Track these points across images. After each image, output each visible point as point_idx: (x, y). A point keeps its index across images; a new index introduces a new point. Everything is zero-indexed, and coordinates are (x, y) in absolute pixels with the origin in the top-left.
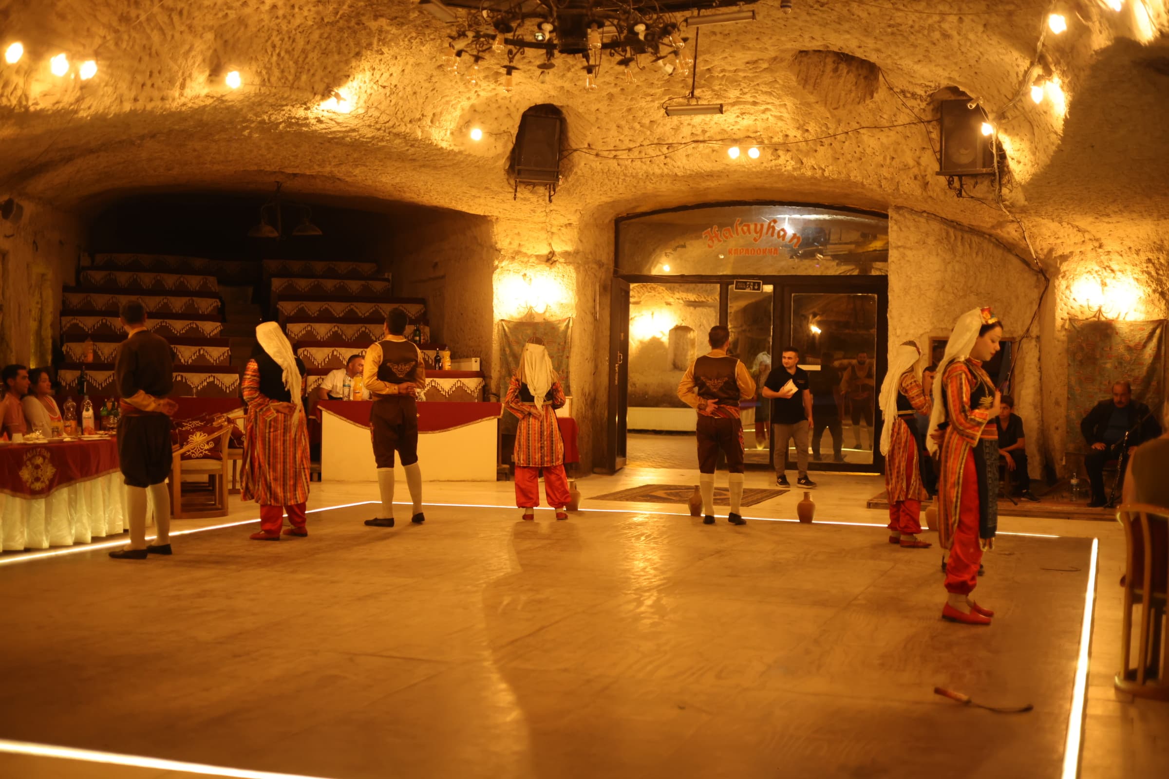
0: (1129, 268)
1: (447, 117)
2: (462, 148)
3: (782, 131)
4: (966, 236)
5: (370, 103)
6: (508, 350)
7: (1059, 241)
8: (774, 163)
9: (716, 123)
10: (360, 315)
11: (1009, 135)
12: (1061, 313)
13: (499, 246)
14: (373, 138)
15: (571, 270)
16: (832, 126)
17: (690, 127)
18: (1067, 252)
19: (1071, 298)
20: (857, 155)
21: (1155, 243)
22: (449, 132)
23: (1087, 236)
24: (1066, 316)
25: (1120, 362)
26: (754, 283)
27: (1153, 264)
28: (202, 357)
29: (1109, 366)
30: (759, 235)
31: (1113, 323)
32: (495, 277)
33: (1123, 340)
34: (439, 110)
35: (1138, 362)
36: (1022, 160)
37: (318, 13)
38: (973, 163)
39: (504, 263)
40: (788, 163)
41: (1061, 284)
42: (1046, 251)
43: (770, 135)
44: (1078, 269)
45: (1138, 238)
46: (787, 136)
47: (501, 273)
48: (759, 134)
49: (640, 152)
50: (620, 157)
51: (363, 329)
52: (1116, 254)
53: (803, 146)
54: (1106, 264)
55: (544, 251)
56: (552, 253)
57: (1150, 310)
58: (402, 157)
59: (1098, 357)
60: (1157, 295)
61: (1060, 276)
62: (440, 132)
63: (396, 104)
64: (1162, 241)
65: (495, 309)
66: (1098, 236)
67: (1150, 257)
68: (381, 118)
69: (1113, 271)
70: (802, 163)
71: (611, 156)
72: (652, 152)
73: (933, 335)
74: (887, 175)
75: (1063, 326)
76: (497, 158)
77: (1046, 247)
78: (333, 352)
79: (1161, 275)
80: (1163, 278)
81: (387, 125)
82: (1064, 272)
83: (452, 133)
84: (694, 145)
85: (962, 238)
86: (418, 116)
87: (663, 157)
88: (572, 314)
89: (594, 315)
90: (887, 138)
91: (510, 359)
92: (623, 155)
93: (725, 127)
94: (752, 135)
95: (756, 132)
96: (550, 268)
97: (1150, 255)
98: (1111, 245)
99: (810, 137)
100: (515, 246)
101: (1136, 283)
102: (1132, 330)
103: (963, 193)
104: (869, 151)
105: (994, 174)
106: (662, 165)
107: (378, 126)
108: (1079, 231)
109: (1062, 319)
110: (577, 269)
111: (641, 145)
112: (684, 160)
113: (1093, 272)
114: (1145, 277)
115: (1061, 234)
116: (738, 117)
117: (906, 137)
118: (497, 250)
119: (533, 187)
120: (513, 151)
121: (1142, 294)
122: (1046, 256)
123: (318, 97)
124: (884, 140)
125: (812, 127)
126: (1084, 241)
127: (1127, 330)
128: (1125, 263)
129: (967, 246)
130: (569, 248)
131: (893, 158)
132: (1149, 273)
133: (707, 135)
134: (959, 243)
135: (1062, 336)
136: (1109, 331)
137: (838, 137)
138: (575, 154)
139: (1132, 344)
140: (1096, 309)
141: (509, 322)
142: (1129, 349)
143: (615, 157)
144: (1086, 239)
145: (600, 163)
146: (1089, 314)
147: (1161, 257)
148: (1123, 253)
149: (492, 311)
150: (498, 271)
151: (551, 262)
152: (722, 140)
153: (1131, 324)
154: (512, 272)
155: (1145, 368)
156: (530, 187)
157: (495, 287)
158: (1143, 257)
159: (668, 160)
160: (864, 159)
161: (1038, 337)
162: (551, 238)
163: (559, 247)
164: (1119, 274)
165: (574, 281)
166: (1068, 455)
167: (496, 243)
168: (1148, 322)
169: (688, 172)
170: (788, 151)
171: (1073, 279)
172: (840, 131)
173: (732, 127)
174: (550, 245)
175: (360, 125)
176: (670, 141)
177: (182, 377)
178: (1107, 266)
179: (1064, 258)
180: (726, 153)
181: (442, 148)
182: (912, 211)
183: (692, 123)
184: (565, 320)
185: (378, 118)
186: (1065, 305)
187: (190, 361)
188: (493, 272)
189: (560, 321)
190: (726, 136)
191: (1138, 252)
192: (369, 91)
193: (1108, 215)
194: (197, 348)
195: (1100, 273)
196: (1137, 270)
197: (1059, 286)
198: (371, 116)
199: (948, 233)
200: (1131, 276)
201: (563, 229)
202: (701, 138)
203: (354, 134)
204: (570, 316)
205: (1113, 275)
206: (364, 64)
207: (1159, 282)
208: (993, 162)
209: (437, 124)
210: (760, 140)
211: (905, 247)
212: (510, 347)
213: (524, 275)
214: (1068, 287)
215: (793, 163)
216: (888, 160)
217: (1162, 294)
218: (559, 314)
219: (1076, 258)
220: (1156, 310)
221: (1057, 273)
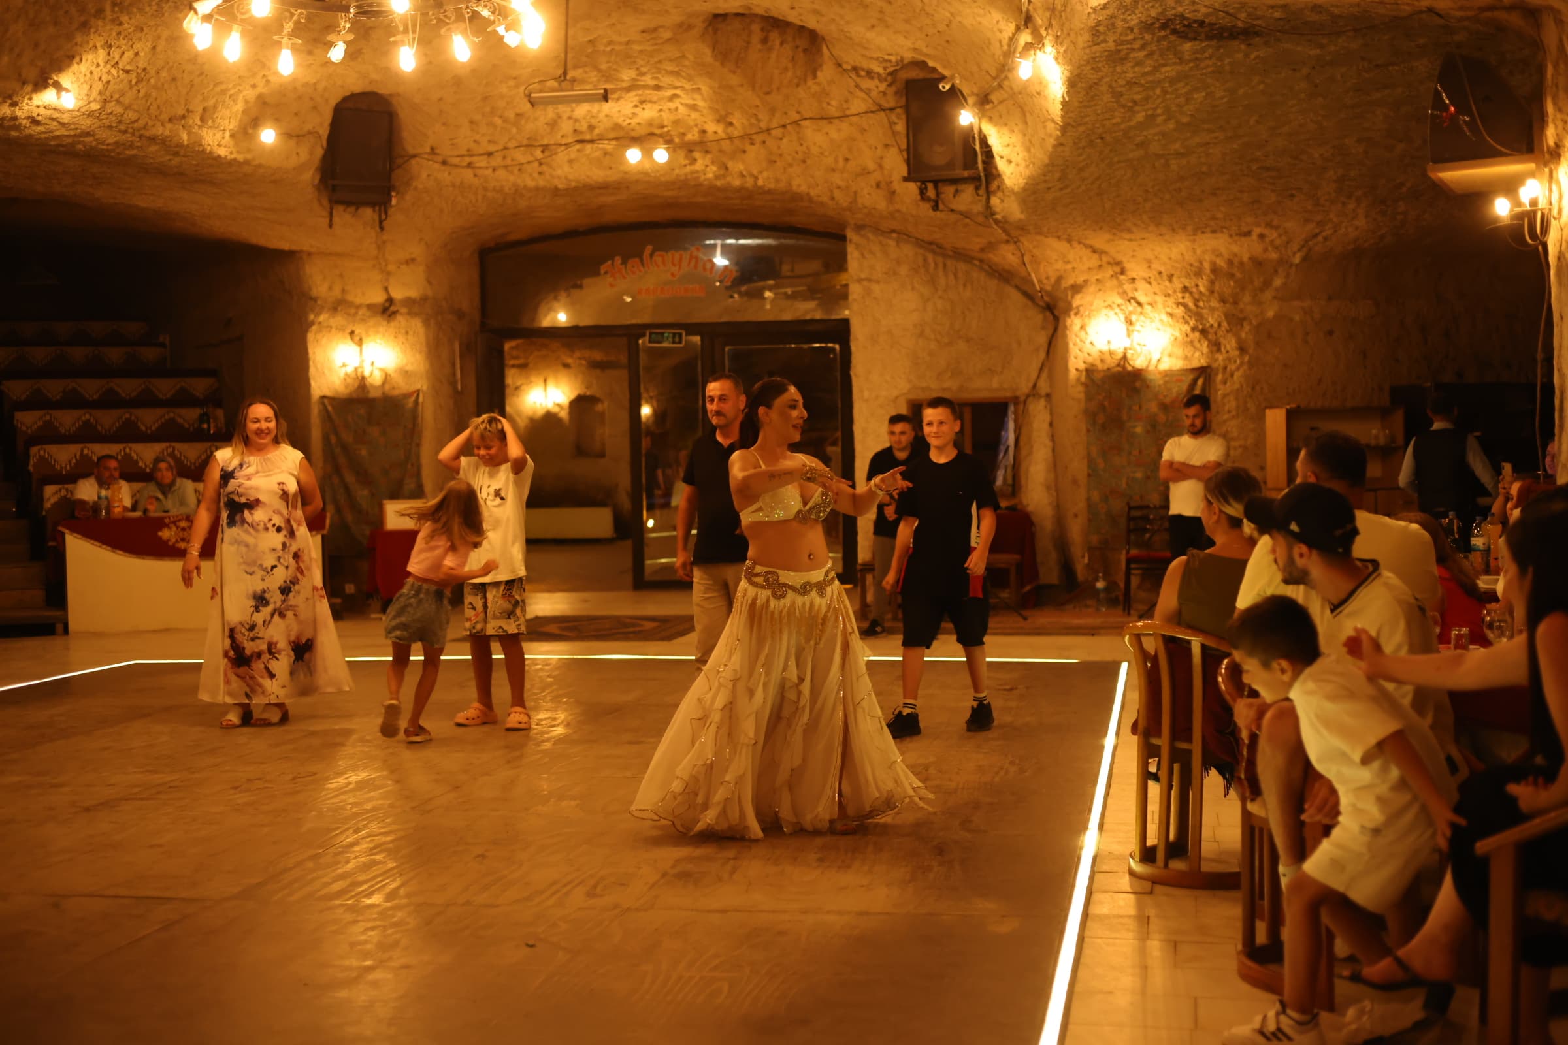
0: (1160, 299)
1: (223, 112)
2: (249, 156)
3: (696, 125)
4: (949, 263)
5: (108, 93)
6: (333, 438)
7: (1069, 267)
8: (689, 169)
9: (607, 116)
10: (123, 395)
11: (996, 124)
12: (1075, 362)
13: (314, 293)
14: (117, 143)
15: (417, 325)
16: (764, 116)
17: (571, 122)
18: (1080, 280)
19: (1088, 342)
20: (800, 156)
21: (1191, 265)
22: (227, 134)
23: (1105, 259)
24: (1081, 366)
25: (1154, 425)
26: (674, 334)
27: (1191, 293)
29: (1139, 430)
30: (677, 268)
31: (1143, 373)
32: (310, 336)
33: (1156, 396)
34: (211, 102)
36: (1014, 158)
38: (950, 165)
39: (323, 317)
40: (708, 169)
41: (1074, 323)
42: (1053, 280)
43: (682, 131)
44: (1095, 303)
45: (1170, 259)
46: (704, 132)
47: (319, 331)
48: (666, 129)
49: (504, 158)
50: (477, 165)
51: (128, 416)
52: (1143, 282)
53: (726, 145)
54: (1131, 295)
55: (379, 298)
56: (390, 300)
57: (1189, 355)
58: (161, 171)
59: (1125, 417)
60: (1197, 334)
61: (1072, 313)
62: (214, 134)
63: (147, 96)
64: (1201, 263)
65: (313, 383)
66: (1119, 257)
67: (1187, 284)
68: (125, 115)
69: (1140, 304)
70: (727, 169)
71: (465, 164)
72: (520, 156)
73: (912, 396)
74: (841, 183)
75: (1078, 380)
76: (300, 169)
77: (1053, 275)
78: (82, 450)
79: (1202, 308)
80: (1205, 311)
81: (135, 125)
82: (1078, 307)
83: (232, 136)
84: (578, 146)
85: (945, 265)
86: (181, 112)
87: (536, 164)
88: (422, 384)
89: (453, 384)
90: (837, 132)
91: (338, 451)
92: (481, 162)
93: (620, 121)
94: (657, 131)
95: (663, 127)
96: (389, 322)
97: (1186, 282)
98: (1135, 269)
99: (736, 133)
100: (337, 292)
101: (1169, 319)
102: (1166, 382)
103: (941, 206)
104: (815, 150)
105: (978, 179)
106: (536, 175)
107: (122, 127)
108: (1094, 251)
109: (1077, 370)
110: (426, 323)
111: (506, 148)
112: (566, 168)
113: (1115, 306)
114: (1180, 311)
115: (1071, 256)
116: (636, 106)
117: (863, 131)
118: (311, 298)
119: (357, 209)
120: (324, 158)
121: (1177, 334)
122: (1053, 287)
123: (29, 88)
124: (834, 135)
125: (738, 119)
126: (1100, 266)
127: (1161, 382)
128: (1155, 293)
129: (952, 277)
130: (413, 293)
131: (847, 160)
132: (1185, 306)
133: (596, 131)
134: (941, 272)
135: (1078, 392)
136: (1138, 384)
137: (773, 132)
138: (413, 162)
139: (1168, 400)
140: (1120, 356)
141: (333, 398)
142: (1164, 406)
143: (470, 165)
144: (1104, 263)
145: (450, 174)
146: (1111, 363)
147: (1200, 284)
148: (1152, 280)
149: (309, 385)
150: (314, 328)
151: (388, 313)
152: (617, 139)
153: (1167, 374)
154: (334, 330)
156: (352, 209)
157: (310, 351)
158: (1177, 285)
159: (544, 168)
160: (809, 162)
161: (1048, 396)
162: (388, 280)
163: (399, 293)
164: (1148, 308)
165: (422, 338)
166: (1091, 549)
167: (310, 289)
168: (1187, 370)
169: (573, 184)
170: (707, 152)
171: (1089, 316)
172: (774, 124)
173: (628, 121)
174: (386, 289)
175: (96, 125)
176: (545, 142)
178: (1132, 298)
179: (1076, 289)
180: (623, 156)
181: (219, 156)
182: (877, 230)
183: (574, 116)
184: (409, 395)
185: (122, 115)
186: (1080, 350)
188: (307, 331)
189: (407, 396)
190: (621, 134)
191: (1170, 278)
192: (105, 78)
193: (1129, 231)
195: (1123, 307)
196: (1171, 301)
197: (1071, 325)
198: (111, 113)
199: (925, 260)
200: (1163, 311)
201: (404, 267)
202: (588, 137)
203: (88, 139)
204: (418, 386)
205: (1139, 309)
206: (95, 39)
207: (1199, 317)
208: (976, 163)
209: (210, 123)
210: (668, 138)
211: (869, 280)
212: (337, 434)
213: (352, 333)
214: (1082, 327)
215: (714, 168)
216: (841, 163)
217: (1204, 332)
218: (403, 386)
219: (1092, 288)
220: (1197, 354)
221: (1068, 309)
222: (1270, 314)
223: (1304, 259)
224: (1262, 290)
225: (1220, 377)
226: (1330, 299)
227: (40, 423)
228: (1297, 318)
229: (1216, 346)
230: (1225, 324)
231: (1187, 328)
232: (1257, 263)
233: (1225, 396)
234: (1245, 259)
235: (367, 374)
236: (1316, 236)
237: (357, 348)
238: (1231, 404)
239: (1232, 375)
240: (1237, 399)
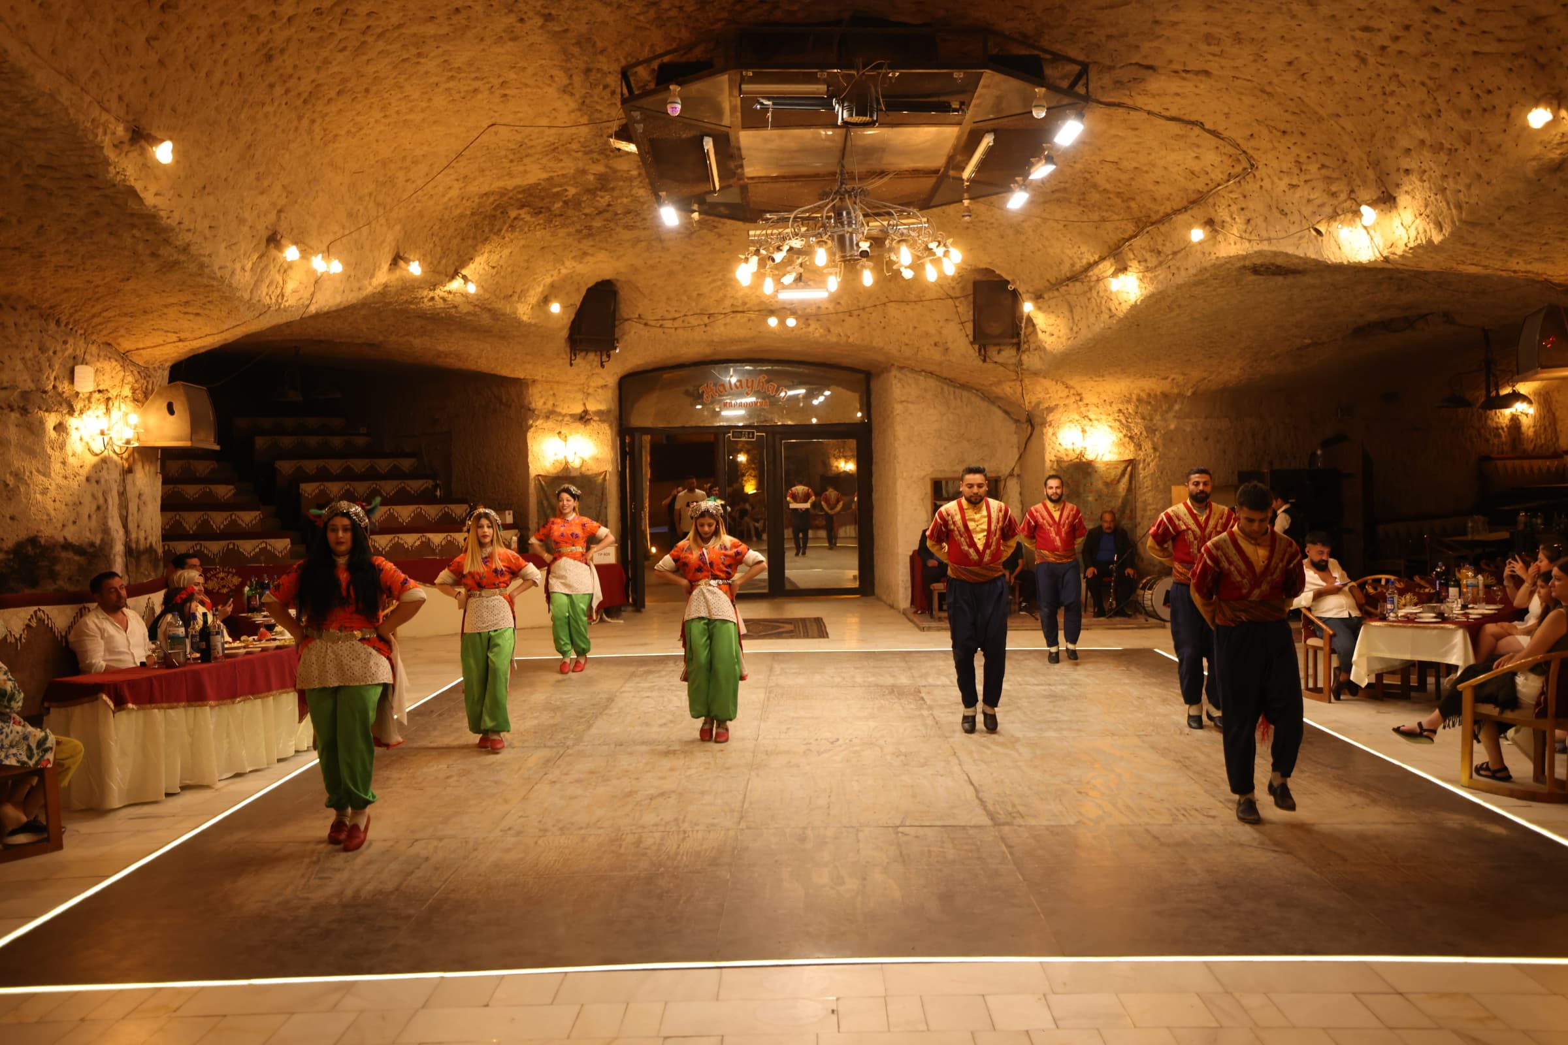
0: (1104, 417)
1: (532, 293)
2: (540, 321)
3: (817, 305)
4: (957, 391)
6: (546, 503)
7: (1048, 396)
8: (804, 330)
9: (757, 296)
11: (1044, 312)
12: (1050, 456)
13: (533, 406)
15: (605, 428)
16: (863, 299)
17: (733, 299)
18: (1052, 404)
19: (1057, 443)
20: (882, 325)
21: (1125, 396)
22: (530, 307)
23: (1073, 392)
24: (1053, 458)
25: (1099, 496)
27: (1123, 413)
28: (233, 523)
29: (1090, 499)
30: (750, 389)
31: (1093, 463)
32: (530, 435)
33: (1101, 477)
34: (526, 286)
35: (1114, 495)
36: (1056, 333)
37: (479, 203)
38: (1000, 335)
39: (539, 422)
40: (817, 331)
41: (1049, 431)
42: (1033, 404)
43: (808, 308)
44: (1062, 419)
45: (1113, 392)
46: (820, 308)
47: (536, 431)
48: (794, 305)
49: (683, 321)
50: (666, 326)
52: (1094, 406)
53: (833, 317)
54: (1085, 414)
55: (578, 409)
56: (586, 412)
57: (1122, 452)
59: (1081, 491)
60: (1127, 439)
61: (1047, 425)
62: (523, 307)
63: (497, 283)
64: (1131, 395)
65: (531, 467)
66: (1081, 391)
69: (1090, 420)
70: (829, 331)
71: (658, 325)
72: (693, 321)
73: (934, 476)
74: (908, 342)
75: (1051, 467)
76: (562, 326)
77: (1034, 400)
79: (1130, 423)
80: (1132, 425)
81: (487, 302)
82: (1050, 421)
83: (532, 308)
84: (733, 315)
85: (955, 393)
86: (510, 293)
87: (704, 326)
88: (608, 466)
90: (912, 310)
92: (668, 324)
93: (765, 299)
94: (791, 308)
95: (792, 304)
96: (585, 426)
97: (1121, 407)
98: (1089, 398)
99: (842, 309)
100: (549, 405)
101: (1109, 429)
102: (1108, 469)
103: (988, 360)
104: (894, 321)
105: (1017, 344)
106: (702, 333)
108: (1067, 387)
109: (1050, 460)
110: (612, 427)
111: (686, 316)
112: (722, 329)
113: (1075, 421)
114: (1116, 424)
115: (1050, 391)
117: (932, 310)
118: (529, 410)
119: (587, 354)
120: (573, 322)
121: (1114, 438)
122: (1034, 408)
123: (446, 279)
124: (910, 312)
125: (845, 300)
126: (1069, 396)
127: (1104, 469)
128: (1101, 413)
129: (959, 400)
130: (603, 407)
131: (915, 328)
132: (1120, 421)
133: (747, 306)
134: (952, 397)
136: (1090, 470)
137: (867, 309)
138: (627, 324)
139: (1109, 480)
140: (1078, 452)
141: (546, 476)
142: (1107, 484)
143: (661, 326)
144: (1071, 394)
145: (647, 332)
146: (1073, 456)
147: (1130, 408)
148: (1099, 405)
149: (528, 467)
150: (532, 429)
151: (585, 420)
152: (759, 311)
153: (1107, 464)
154: (547, 431)
155: (1120, 500)
156: (583, 354)
157: (529, 445)
158: (1115, 408)
159: (708, 328)
160: (888, 328)
161: (1018, 476)
162: (587, 399)
163: (592, 407)
164: (1095, 423)
165: (609, 438)
167: (530, 403)
168: (1120, 461)
169: (725, 338)
170: (818, 320)
171: (1059, 427)
172: (869, 303)
173: (770, 300)
174: (584, 404)
176: (712, 312)
177: (234, 545)
178: (1086, 416)
179: (1050, 410)
180: (765, 322)
181: (522, 321)
182: (913, 370)
184: (601, 473)
186: (1053, 449)
187: (222, 527)
188: (527, 431)
189: (597, 475)
190: (763, 307)
191: (1111, 404)
192: (484, 272)
194: (229, 513)
195: (1080, 422)
196: (1110, 418)
197: (1047, 433)
199: (942, 389)
200: (1106, 424)
201: (600, 390)
202: (741, 309)
204: (606, 468)
205: (1090, 423)
206: (488, 248)
207: (1129, 429)
208: (1020, 333)
209: (523, 300)
210: (796, 313)
211: (907, 402)
212: (547, 499)
213: (560, 433)
214: (1054, 434)
215: (821, 331)
216: (911, 329)
217: (1131, 438)
218: (594, 469)
219: (1061, 409)
220: (1127, 451)
221: (1043, 423)
222: (1172, 427)
223: (1194, 393)
224: (1167, 412)
225: (1141, 466)
226: (1206, 418)
227: (317, 491)
228: (1188, 429)
229: (1139, 446)
230: (1145, 433)
231: (1121, 435)
232: (1165, 395)
233: (1145, 477)
234: (1158, 393)
235: (570, 460)
236: (1205, 379)
237: (563, 443)
238: (1148, 483)
239: (1149, 464)
240: (1151, 480)
